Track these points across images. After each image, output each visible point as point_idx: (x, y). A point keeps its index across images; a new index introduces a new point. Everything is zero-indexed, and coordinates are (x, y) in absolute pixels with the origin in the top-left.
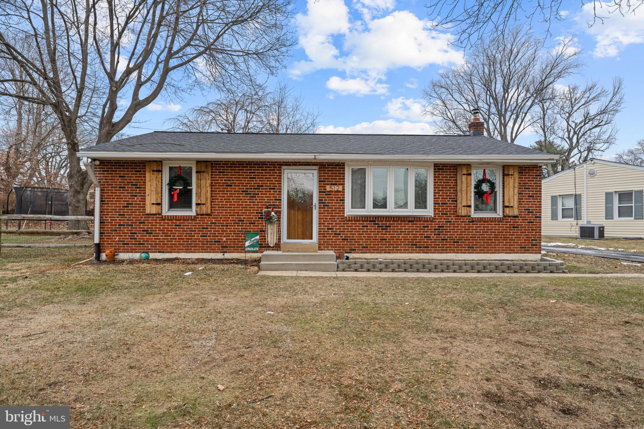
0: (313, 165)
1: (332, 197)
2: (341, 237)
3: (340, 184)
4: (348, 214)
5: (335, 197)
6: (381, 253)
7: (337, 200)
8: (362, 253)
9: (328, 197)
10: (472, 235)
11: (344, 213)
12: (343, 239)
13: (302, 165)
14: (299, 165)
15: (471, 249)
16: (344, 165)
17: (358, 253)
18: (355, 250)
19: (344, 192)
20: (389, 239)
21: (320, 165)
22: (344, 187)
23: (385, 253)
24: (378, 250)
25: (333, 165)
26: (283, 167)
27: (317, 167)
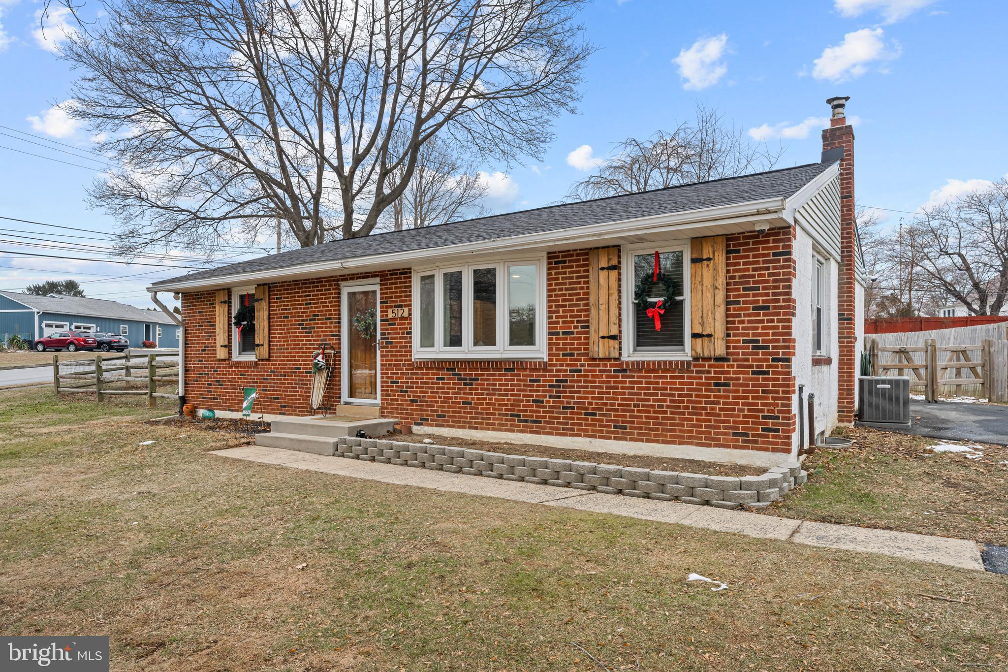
0: (373, 276)
1: (396, 329)
2: (409, 396)
3: (406, 306)
4: (417, 356)
5: (401, 329)
6: (464, 428)
7: (403, 333)
8: (437, 426)
9: (391, 329)
10: (623, 399)
11: (411, 356)
12: (411, 401)
13: (360, 278)
14: (357, 278)
15: (620, 431)
16: (410, 273)
17: (432, 425)
18: (427, 420)
19: (411, 319)
20: (475, 403)
21: (381, 276)
22: (410, 310)
23: (470, 428)
24: (459, 422)
25: (396, 274)
26: (343, 284)
27: (378, 280)
